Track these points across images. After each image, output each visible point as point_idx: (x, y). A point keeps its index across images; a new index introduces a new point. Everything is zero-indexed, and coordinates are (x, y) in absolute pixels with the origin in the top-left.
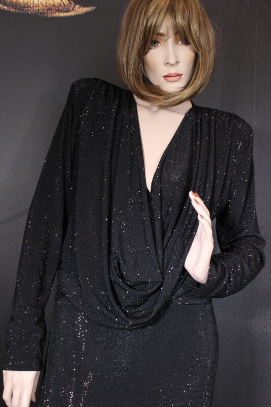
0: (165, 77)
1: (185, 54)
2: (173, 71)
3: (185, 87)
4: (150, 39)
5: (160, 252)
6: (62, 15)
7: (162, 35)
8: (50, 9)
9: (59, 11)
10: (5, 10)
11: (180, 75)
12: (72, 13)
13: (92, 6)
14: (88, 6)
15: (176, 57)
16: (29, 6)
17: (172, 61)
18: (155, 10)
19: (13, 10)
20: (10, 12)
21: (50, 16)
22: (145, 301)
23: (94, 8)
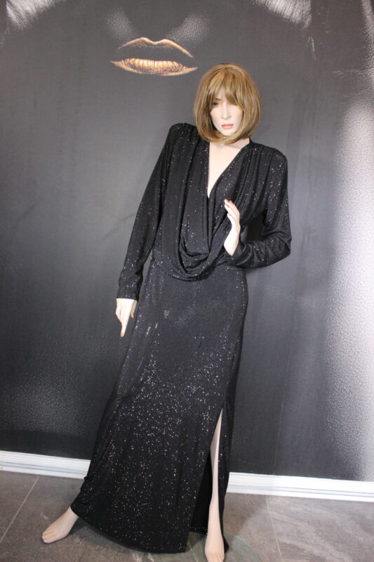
0: (223, 126)
1: (235, 111)
2: (226, 122)
3: (236, 132)
4: (211, 102)
5: (210, 236)
6: (173, 74)
7: (219, 100)
8: (165, 70)
9: (171, 71)
10: (135, 73)
11: (232, 125)
12: (181, 73)
13: (195, 66)
14: (192, 67)
15: (228, 113)
16: (151, 69)
17: (225, 116)
18: (214, 85)
19: (140, 72)
20: (138, 74)
21: (165, 75)
22: (199, 264)
23: (196, 68)
